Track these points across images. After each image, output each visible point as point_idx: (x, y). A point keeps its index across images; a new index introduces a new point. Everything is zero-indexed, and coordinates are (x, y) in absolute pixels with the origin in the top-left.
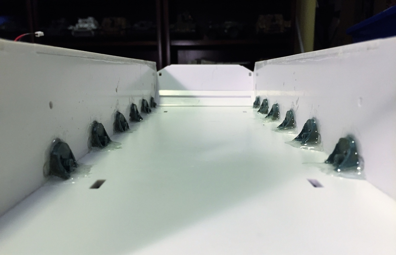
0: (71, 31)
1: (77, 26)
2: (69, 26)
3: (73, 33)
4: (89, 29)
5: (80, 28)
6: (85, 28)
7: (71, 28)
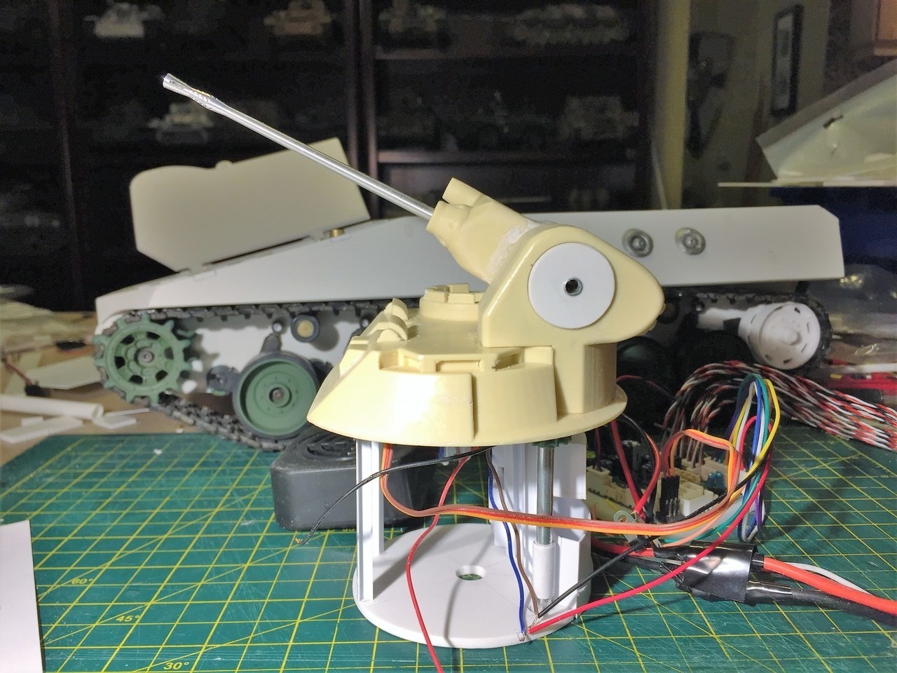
0: (153, 131)
1: (168, 119)
2: (148, 120)
3: (159, 137)
4: (195, 127)
5: (176, 125)
6: (187, 125)
7: (154, 123)
